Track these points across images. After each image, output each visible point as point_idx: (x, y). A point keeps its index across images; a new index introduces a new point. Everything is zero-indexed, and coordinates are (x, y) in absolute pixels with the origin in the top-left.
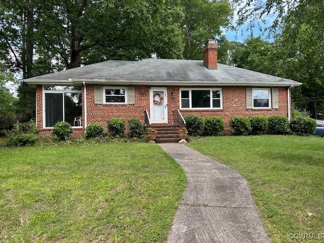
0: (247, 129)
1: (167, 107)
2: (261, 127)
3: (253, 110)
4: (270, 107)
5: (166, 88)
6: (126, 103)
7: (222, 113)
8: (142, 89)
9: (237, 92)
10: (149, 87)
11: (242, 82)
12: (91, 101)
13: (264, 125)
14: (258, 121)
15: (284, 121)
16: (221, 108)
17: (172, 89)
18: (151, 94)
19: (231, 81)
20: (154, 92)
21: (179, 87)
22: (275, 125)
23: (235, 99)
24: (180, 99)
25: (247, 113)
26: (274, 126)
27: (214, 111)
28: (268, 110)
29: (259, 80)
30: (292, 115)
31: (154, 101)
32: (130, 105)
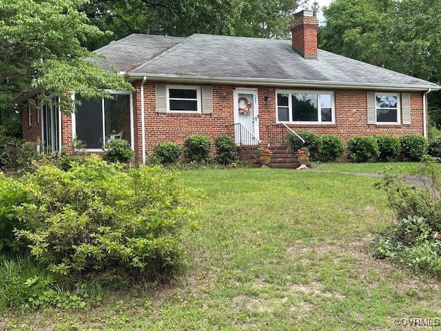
0: (373, 153)
1: (258, 119)
2: (392, 150)
3: (377, 127)
4: (399, 123)
5: (256, 89)
6: (199, 111)
7: (335, 131)
8: (222, 90)
9: (354, 99)
10: (233, 87)
11: (362, 83)
12: (151, 106)
13: (396, 148)
14: (388, 142)
15: (422, 142)
16: (333, 122)
17: (265, 91)
18: (236, 98)
19: (347, 81)
20: (239, 94)
21: (275, 88)
22: (410, 148)
23: (352, 109)
24: (277, 107)
25: (368, 130)
26: (408, 150)
27: (323, 127)
28: (396, 127)
29: (383, 79)
30: (430, 135)
31: (240, 109)
32: (205, 114)
